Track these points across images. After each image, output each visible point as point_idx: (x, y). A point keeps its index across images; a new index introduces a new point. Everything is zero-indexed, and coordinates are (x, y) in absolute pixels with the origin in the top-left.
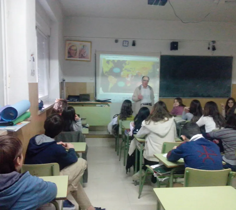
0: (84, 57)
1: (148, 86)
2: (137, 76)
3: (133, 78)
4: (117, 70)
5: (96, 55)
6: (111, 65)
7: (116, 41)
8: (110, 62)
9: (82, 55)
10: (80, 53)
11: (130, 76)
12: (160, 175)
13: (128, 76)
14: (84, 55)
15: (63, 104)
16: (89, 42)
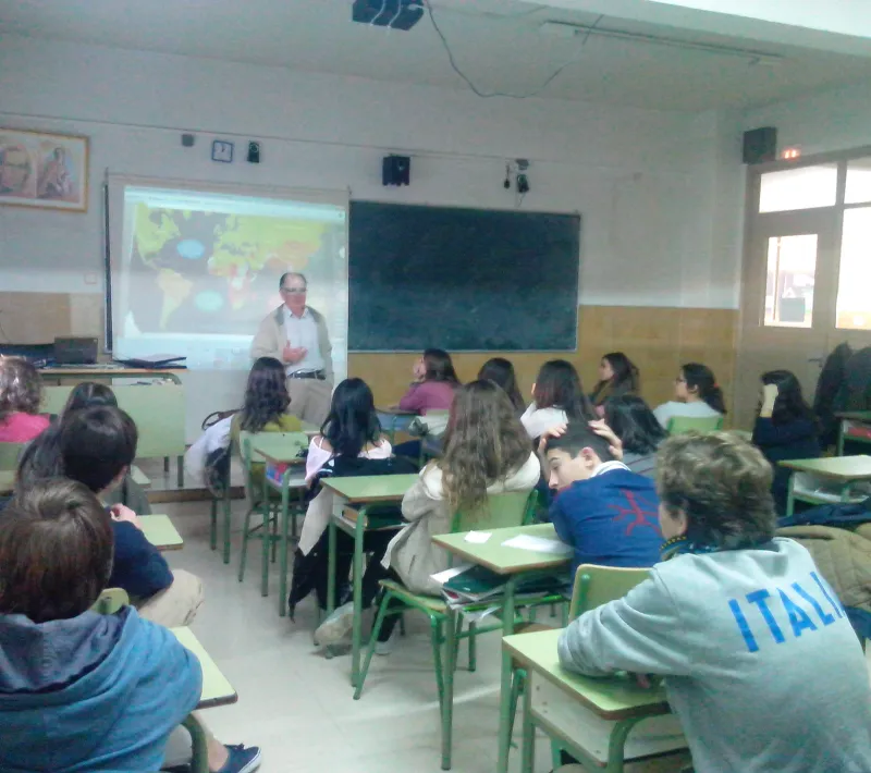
0: (60, 196)
1: (306, 310)
2: (266, 272)
3: (253, 279)
4: (190, 249)
5: (106, 187)
6: (168, 230)
7: (188, 141)
8: (164, 216)
9: (51, 187)
10: (40, 181)
11: (242, 270)
12: (472, 602)
13: (233, 271)
14: (59, 188)
15: (24, 376)
16: (79, 137)
